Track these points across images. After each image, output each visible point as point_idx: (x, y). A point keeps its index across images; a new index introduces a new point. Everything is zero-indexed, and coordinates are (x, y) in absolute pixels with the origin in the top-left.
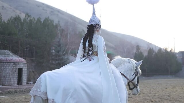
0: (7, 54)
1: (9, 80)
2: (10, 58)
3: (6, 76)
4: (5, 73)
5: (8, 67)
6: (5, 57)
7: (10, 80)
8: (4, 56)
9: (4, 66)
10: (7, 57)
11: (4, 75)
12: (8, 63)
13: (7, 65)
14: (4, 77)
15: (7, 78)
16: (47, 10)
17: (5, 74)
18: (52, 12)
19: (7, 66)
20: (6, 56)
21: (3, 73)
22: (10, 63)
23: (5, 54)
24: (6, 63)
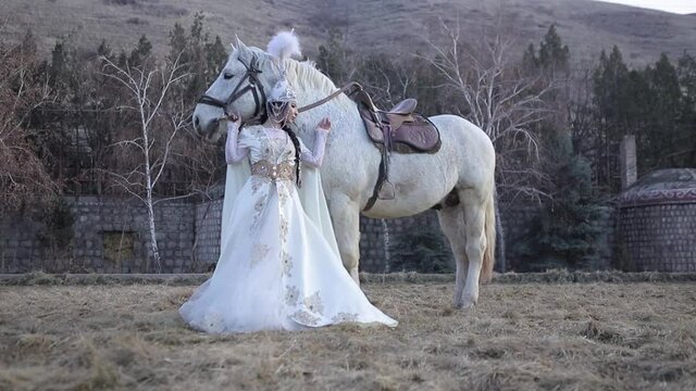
0: (684, 180)
1: (685, 257)
2: (689, 190)
3: (678, 246)
4: (672, 237)
5: (680, 219)
6: (674, 187)
7: (690, 260)
8: (670, 184)
9: (665, 216)
10: (682, 187)
11: (669, 243)
12: (679, 204)
13: (678, 213)
14: (671, 248)
15: (678, 251)
17: (672, 241)
19: (677, 216)
20: (678, 184)
21: (666, 237)
22: (686, 207)
23: (678, 180)
24: (674, 207)
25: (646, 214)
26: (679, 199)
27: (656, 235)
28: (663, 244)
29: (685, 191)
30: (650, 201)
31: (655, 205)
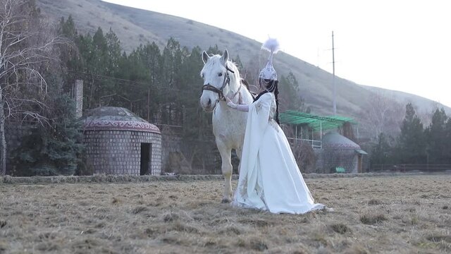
0: (122, 115)
1: (123, 165)
2: (126, 122)
3: (118, 157)
4: (116, 152)
5: (121, 140)
6: (116, 119)
7: (125, 167)
8: (114, 117)
9: (112, 138)
10: (122, 119)
11: (113, 155)
12: (120, 131)
13: (120, 136)
14: (114, 159)
15: (119, 161)
16: (227, 42)
17: (115, 154)
18: (238, 45)
19: (119, 138)
20: (119, 118)
21: (112, 152)
22: (125, 133)
23: (118, 115)
24: (118, 132)
25: (100, 136)
26: (121, 128)
27: (106, 150)
28: (110, 156)
29: (124, 122)
30: (102, 127)
31: (106, 130)
